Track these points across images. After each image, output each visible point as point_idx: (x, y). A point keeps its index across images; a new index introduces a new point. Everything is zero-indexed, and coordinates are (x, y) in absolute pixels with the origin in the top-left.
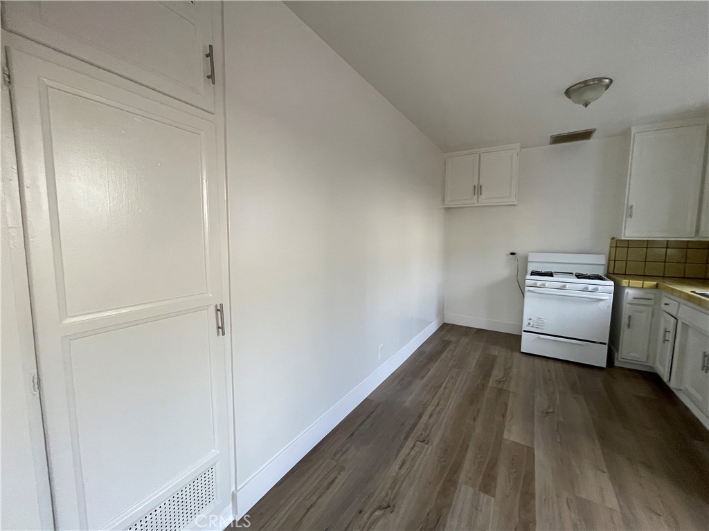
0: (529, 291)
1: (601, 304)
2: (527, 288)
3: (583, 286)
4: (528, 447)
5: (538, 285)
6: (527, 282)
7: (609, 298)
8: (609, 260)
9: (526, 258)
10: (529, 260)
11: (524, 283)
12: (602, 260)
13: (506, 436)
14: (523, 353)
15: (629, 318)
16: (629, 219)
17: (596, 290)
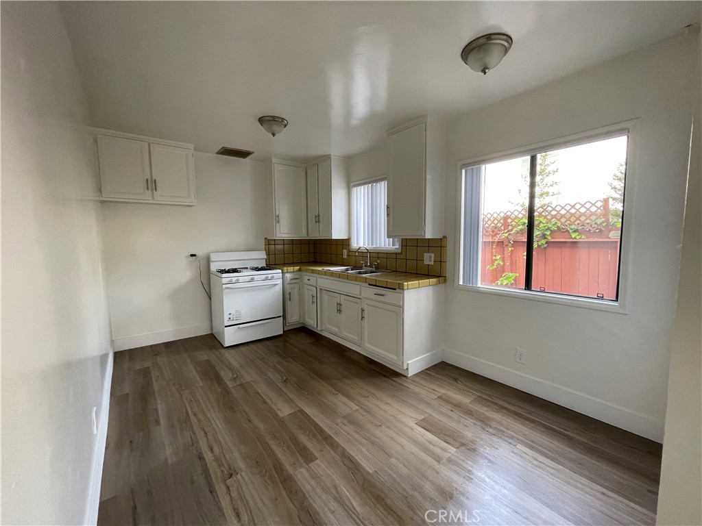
0: (226, 288)
1: (277, 287)
2: (224, 286)
3: (265, 276)
4: (299, 411)
5: (233, 282)
6: (224, 281)
7: (280, 282)
8: (266, 254)
9: (208, 257)
10: (211, 260)
11: (221, 281)
12: (263, 255)
13: (281, 415)
14: (227, 347)
15: (290, 294)
16: (278, 225)
17: (272, 277)
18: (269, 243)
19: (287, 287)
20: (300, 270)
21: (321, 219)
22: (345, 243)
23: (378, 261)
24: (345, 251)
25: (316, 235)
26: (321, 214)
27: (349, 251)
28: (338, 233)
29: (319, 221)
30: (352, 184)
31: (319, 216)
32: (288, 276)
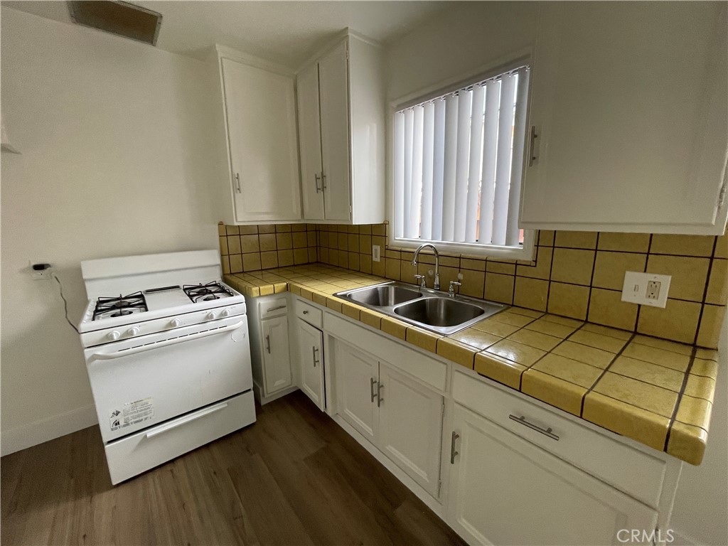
0: (94, 357)
1: (234, 334)
2: (88, 353)
3: (202, 315)
5: (116, 338)
6: (86, 339)
7: (242, 322)
8: (222, 255)
9: (78, 271)
10: (84, 277)
11: (79, 340)
12: (213, 257)
14: (118, 485)
15: (268, 338)
16: (238, 195)
17: (223, 315)
18: (228, 232)
19: (261, 325)
20: (287, 288)
21: (328, 184)
22: (378, 232)
23: (460, 276)
24: (377, 249)
25: (317, 216)
26: (327, 173)
27: (386, 249)
28: (363, 213)
29: (324, 188)
30: (394, 104)
31: (323, 176)
32: (263, 304)
